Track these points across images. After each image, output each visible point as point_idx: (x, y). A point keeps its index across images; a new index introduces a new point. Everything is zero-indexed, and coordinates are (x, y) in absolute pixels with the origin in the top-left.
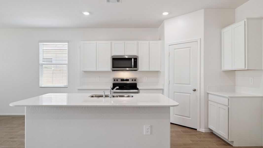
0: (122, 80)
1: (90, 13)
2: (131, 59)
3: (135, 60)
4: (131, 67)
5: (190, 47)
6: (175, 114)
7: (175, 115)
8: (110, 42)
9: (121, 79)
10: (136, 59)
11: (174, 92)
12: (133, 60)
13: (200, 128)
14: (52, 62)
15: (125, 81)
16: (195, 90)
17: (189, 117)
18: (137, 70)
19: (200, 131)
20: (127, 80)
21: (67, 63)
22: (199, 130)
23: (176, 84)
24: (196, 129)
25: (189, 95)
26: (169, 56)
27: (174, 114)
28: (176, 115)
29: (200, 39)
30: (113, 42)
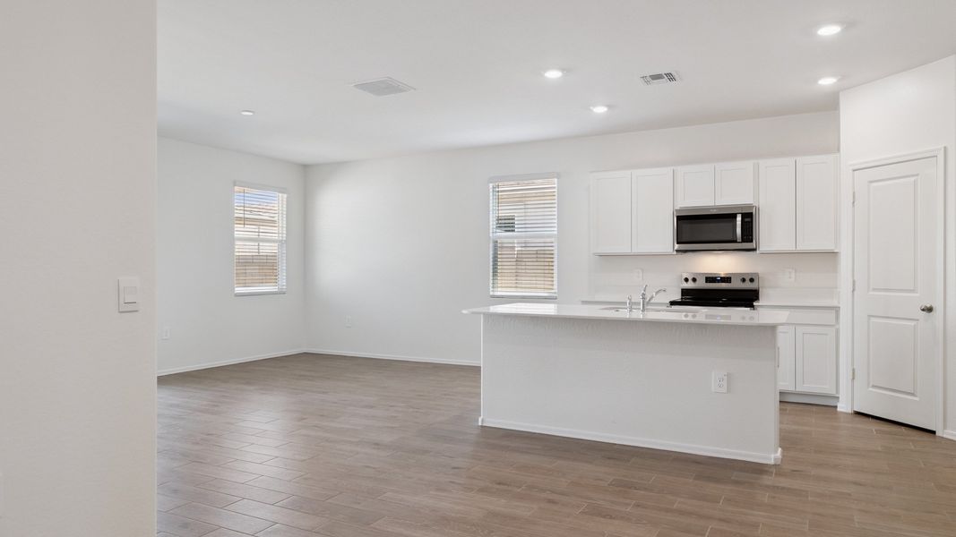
0: (710, 279)
1: (609, 106)
2: (734, 216)
3: (746, 220)
4: (735, 242)
5: (917, 175)
6: (871, 384)
7: (871, 389)
8: (669, 170)
9: (707, 278)
10: (749, 218)
11: (870, 316)
12: (739, 218)
13: (945, 427)
14: (513, 231)
15: (719, 281)
16: (930, 310)
17: (913, 394)
18: (754, 250)
19: (945, 436)
20: (727, 279)
21: (556, 233)
22: (941, 435)
23: (874, 290)
24: (934, 432)
25: (913, 323)
26: (854, 203)
27: (869, 384)
28: (874, 386)
29: (945, 148)
30: (681, 170)
